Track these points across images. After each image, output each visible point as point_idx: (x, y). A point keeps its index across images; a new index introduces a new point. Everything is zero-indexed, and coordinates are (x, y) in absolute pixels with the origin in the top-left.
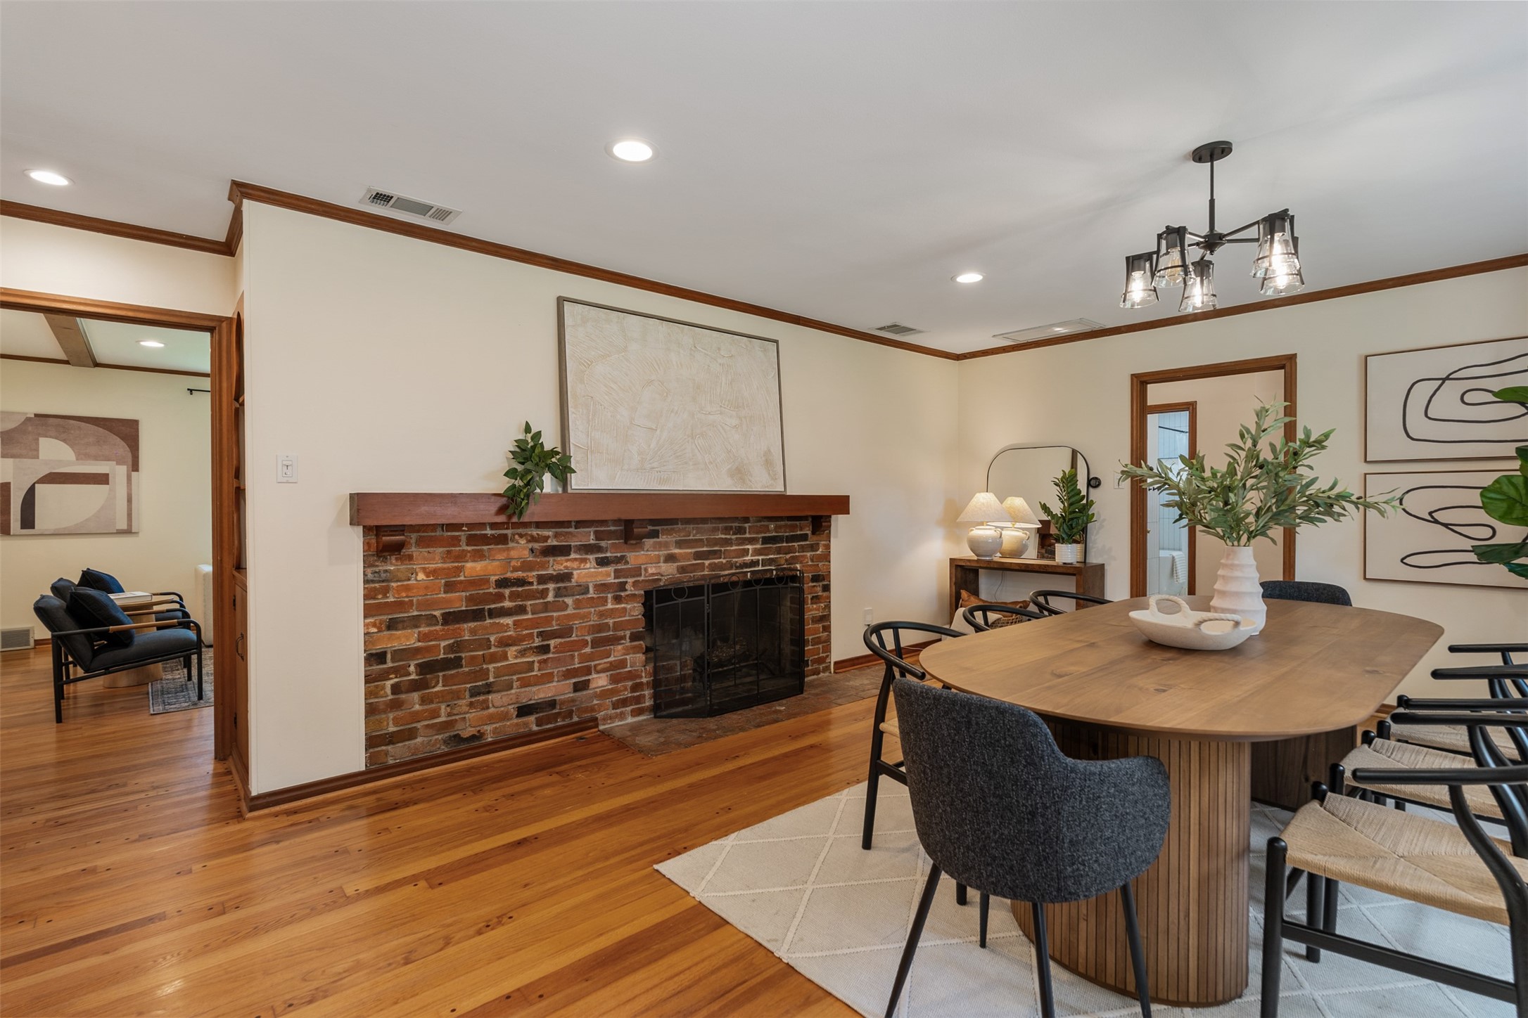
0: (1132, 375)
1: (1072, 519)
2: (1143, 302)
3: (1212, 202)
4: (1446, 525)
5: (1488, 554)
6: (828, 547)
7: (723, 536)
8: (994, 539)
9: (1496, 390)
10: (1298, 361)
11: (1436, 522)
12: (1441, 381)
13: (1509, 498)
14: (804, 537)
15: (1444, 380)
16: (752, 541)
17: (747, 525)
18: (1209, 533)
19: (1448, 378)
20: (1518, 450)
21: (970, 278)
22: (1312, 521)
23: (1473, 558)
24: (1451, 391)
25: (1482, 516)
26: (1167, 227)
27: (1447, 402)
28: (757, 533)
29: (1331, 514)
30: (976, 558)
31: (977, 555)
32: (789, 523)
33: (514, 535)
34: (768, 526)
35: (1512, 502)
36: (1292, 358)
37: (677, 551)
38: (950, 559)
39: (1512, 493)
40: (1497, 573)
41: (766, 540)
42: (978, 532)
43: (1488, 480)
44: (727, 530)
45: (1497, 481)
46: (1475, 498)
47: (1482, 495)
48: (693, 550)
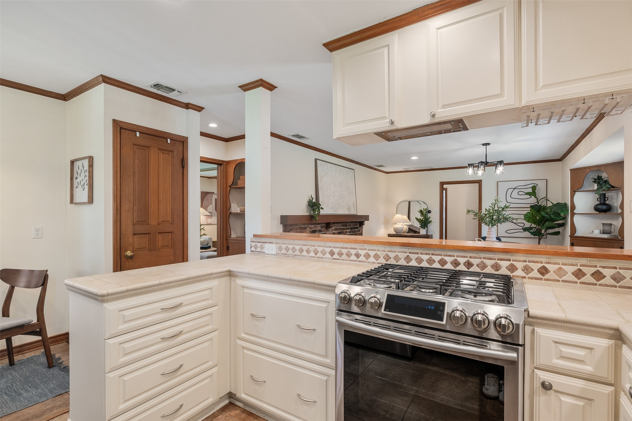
0: (440, 182)
1: (425, 222)
2: (472, 174)
3: (486, 155)
4: (515, 223)
5: (525, 229)
6: (362, 230)
7: (343, 227)
8: (401, 228)
9: (526, 192)
10: (482, 181)
11: (513, 222)
12: (513, 189)
13: (529, 217)
14: (357, 228)
15: (514, 189)
16: (348, 229)
17: (347, 224)
18: (486, 225)
19: (515, 188)
20: (530, 206)
21: (414, 158)
22: (504, 222)
23: (522, 231)
24: (516, 191)
25: (524, 221)
26: (481, 161)
27: (515, 194)
28: (349, 226)
29: (508, 221)
30: (396, 234)
31: (396, 233)
32: (355, 223)
33: (307, 227)
34: (351, 224)
35: (530, 218)
36: (481, 181)
37: (335, 232)
38: (388, 234)
39: (530, 216)
40: (527, 234)
41: (351, 228)
42: (396, 226)
43: (525, 213)
44: (343, 226)
45: (527, 213)
46: (523, 217)
47: (524, 216)
48: (337, 232)
